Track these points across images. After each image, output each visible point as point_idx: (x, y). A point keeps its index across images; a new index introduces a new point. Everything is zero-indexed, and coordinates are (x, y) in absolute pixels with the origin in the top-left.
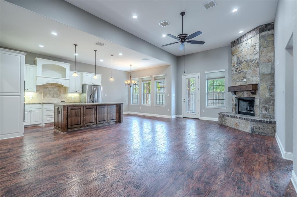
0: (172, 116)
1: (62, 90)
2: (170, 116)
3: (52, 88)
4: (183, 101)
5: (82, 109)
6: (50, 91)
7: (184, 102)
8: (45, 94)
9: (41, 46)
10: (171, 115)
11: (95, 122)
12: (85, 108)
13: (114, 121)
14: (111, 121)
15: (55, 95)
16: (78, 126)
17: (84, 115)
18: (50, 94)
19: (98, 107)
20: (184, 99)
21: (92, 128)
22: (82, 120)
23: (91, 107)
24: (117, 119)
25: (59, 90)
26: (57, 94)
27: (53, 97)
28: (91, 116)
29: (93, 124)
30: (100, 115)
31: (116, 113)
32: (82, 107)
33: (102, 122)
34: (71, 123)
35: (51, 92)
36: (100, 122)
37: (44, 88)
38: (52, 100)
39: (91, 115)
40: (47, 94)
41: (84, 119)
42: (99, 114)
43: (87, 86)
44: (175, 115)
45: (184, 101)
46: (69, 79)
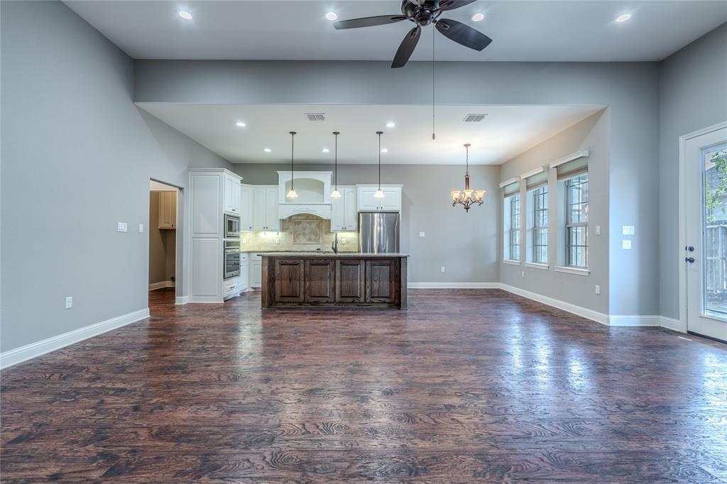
0: (611, 317)
1: (324, 227)
2: (605, 316)
3: (308, 223)
4: (683, 254)
5: (302, 266)
6: (304, 229)
7: (691, 261)
8: (296, 235)
9: (268, 150)
10: (608, 314)
11: (332, 297)
12: (308, 262)
13: (384, 302)
14: (375, 300)
15: (313, 237)
16: (294, 299)
17: (307, 279)
18: (304, 235)
19: (338, 262)
20: (691, 249)
21: (327, 310)
22: (302, 290)
23: (321, 262)
24: (393, 296)
25: (318, 226)
26: (316, 235)
27: (310, 240)
28: (323, 282)
29: (327, 302)
30: (344, 283)
31: (391, 282)
32: (302, 261)
33: (350, 300)
34: (281, 292)
35: (306, 232)
36: (344, 299)
37: (295, 225)
38: (308, 246)
39: (321, 279)
40: (299, 235)
41: (307, 287)
42: (341, 280)
43: (376, 215)
44: (641, 314)
45: (690, 255)
46: (329, 203)
